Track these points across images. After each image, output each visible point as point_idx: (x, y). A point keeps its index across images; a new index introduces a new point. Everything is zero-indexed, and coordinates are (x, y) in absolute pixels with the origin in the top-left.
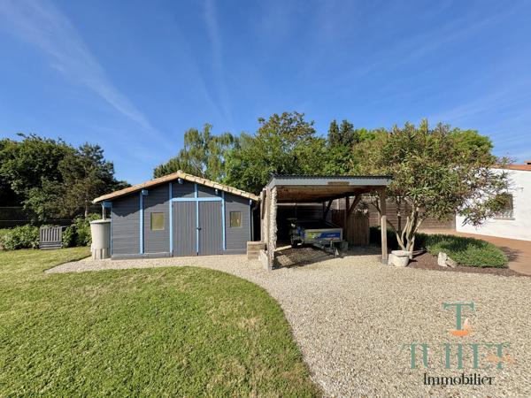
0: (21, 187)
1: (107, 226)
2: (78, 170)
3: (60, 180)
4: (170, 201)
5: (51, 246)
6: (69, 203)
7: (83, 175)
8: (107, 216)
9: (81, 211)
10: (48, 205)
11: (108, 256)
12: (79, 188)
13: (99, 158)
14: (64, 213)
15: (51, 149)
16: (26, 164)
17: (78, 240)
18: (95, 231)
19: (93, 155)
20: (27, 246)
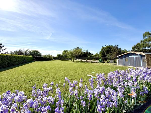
0: (106, 54)
1: (119, 60)
2: (114, 51)
3: (111, 52)
4: (129, 57)
5: (112, 63)
6: (113, 57)
7: (115, 51)
8: (119, 59)
9: (115, 58)
10: (110, 57)
11: (119, 65)
12: (114, 54)
13: (118, 48)
14: (112, 58)
15: (110, 47)
16: (107, 50)
17: (115, 62)
18: (117, 61)
19: (117, 47)
20: (109, 63)
